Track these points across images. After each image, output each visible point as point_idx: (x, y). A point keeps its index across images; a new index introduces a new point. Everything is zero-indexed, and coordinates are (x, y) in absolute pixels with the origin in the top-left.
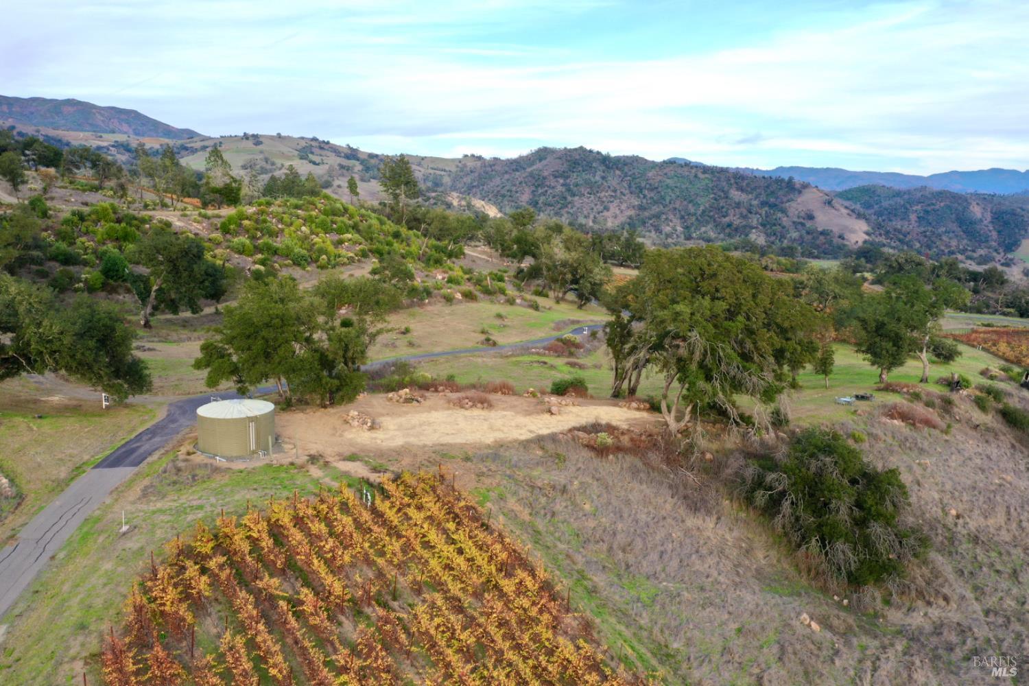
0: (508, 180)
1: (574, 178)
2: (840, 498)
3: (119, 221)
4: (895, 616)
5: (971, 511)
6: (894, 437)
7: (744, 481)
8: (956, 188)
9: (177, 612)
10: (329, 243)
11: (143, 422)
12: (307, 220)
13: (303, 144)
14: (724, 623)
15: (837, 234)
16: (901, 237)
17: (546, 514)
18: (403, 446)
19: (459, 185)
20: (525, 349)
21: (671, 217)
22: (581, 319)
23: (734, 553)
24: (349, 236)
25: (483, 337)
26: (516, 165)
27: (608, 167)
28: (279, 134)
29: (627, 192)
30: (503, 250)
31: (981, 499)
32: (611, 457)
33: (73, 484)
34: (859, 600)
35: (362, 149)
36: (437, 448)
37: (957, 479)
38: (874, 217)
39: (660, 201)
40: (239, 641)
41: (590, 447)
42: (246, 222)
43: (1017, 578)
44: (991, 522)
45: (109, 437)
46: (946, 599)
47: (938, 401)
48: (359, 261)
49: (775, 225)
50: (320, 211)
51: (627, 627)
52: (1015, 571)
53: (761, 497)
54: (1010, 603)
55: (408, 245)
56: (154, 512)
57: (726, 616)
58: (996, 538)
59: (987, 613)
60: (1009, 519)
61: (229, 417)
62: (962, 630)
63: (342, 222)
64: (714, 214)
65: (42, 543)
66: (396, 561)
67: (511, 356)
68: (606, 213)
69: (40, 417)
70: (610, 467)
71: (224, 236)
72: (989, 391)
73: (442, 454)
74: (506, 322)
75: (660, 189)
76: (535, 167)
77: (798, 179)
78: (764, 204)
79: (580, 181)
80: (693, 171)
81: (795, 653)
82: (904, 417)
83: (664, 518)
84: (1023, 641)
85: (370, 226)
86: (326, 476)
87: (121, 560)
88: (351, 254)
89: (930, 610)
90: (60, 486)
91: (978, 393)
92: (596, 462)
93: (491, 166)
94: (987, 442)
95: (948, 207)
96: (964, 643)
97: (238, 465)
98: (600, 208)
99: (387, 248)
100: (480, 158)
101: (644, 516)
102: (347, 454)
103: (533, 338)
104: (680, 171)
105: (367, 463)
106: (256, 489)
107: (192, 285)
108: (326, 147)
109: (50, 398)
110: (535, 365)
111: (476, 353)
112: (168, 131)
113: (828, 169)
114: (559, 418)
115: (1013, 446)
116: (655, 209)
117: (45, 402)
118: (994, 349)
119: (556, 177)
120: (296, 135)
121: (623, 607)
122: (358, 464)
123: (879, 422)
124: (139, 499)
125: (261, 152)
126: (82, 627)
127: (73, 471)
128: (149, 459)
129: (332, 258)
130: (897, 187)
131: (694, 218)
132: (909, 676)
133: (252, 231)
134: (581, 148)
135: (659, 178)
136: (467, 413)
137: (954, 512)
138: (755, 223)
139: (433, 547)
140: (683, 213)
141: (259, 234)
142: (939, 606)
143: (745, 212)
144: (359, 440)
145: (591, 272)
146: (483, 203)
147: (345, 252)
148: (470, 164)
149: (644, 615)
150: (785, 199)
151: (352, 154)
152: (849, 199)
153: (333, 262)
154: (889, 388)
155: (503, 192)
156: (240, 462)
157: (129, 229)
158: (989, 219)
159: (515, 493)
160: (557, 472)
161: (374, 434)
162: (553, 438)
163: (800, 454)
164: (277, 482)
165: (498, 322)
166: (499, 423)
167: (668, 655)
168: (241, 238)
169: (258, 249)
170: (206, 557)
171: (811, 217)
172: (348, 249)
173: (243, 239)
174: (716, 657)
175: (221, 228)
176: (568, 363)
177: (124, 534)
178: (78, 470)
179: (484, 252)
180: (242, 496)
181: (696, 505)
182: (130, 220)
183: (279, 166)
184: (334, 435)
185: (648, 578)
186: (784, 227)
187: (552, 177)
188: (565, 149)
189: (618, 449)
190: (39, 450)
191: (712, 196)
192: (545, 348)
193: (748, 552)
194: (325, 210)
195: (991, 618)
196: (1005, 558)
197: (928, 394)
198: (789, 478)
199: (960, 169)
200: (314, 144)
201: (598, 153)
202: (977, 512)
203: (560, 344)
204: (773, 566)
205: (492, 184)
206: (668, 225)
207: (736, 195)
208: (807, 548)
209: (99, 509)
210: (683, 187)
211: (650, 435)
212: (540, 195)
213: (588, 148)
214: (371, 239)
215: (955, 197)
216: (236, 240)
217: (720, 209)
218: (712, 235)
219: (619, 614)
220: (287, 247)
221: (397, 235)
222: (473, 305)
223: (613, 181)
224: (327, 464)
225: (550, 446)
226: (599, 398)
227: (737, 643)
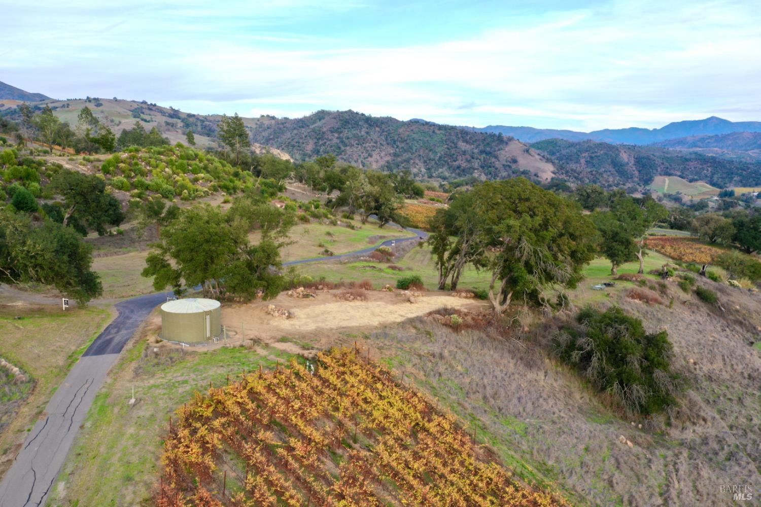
0: (296, 134)
1: (346, 133)
2: (633, 354)
3: (20, 164)
4: (675, 433)
5: (702, 359)
6: (639, 312)
7: (559, 345)
8: (609, 140)
9: (203, 462)
10: (188, 180)
11: (104, 319)
12: (170, 163)
13: (135, 106)
14: (575, 446)
15: (533, 174)
16: (576, 175)
17: (435, 375)
18: (316, 330)
19: (259, 138)
20: (356, 257)
21: (417, 161)
22: (386, 235)
23: (562, 396)
24: (202, 175)
25: (323, 250)
26: (302, 123)
27: (370, 125)
28: (115, 98)
29: (384, 143)
30: (315, 186)
31: (706, 351)
32: (463, 332)
33: (72, 368)
34: (650, 424)
35: (182, 110)
36: (341, 330)
37: (687, 338)
38: (556, 161)
39: (409, 149)
40: (259, 479)
41: (446, 325)
42: (122, 165)
43: (742, 403)
44: (715, 366)
45: (83, 332)
46: (705, 420)
47: (657, 286)
48: (212, 194)
49: (490, 167)
50: (177, 156)
51: (515, 452)
52: (740, 399)
53: (576, 356)
54: (742, 420)
55: (245, 182)
56: (150, 388)
57: (575, 441)
58: (721, 377)
59: (731, 427)
60: (725, 364)
61: (190, 312)
62: (720, 441)
63: (196, 164)
64: (448, 159)
65: (68, 416)
66: (349, 414)
67: (348, 262)
68: (370, 159)
69: (19, 318)
70: (465, 338)
71: (105, 175)
72: (686, 278)
73: (346, 335)
74: (335, 238)
75: (408, 141)
76: (316, 125)
77: (505, 135)
78: (482, 152)
79: (350, 135)
80: (432, 128)
81: (625, 463)
82: (641, 297)
83: (513, 374)
84: (758, 445)
85: (216, 168)
86: (271, 354)
87: (140, 426)
88: (206, 189)
89: (696, 428)
90: (64, 370)
91: (679, 280)
92: (454, 336)
93: (283, 124)
94: (693, 312)
95: (606, 154)
96: (723, 449)
97: (201, 349)
98: (366, 155)
99: (232, 184)
100: (273, 118)
101: (499, 373)
102: (279, 337)
103: (357, 250)
104: (422, 128)
105: (296, 343)
106: (222, 366)
107: (99, 213)
108: (154, 108)
109: (14, 304)
110: (367, 269)
111: (321, 261)
112: (22, 95)
113: (522, 128)
114: (416, 305)
115: (709, 315)
116: (406, 156)
117: (13, 306)
118: (663, 251)
119: (332, 132)
120: (129, 100)
121: (508, 438)
122: (289, 344)
123: (626, 301)
124: (133, 378)
125: (102, 112)
126: (129, 479)
127: (68, 359)
128: (126, 347)
129: (192, 192)
130: (572, 140)
131: (433, 163)
132: (698, 473)
133: (127, 172)
134: (350, 111)
135: (408, 133)
136: (352, 304)
137: (692, 361)
138: (476, 166)
139: (369, 403)
140: (425, 159)
141: (133, 174)
142: (701, 425)
143: (469, 158)
144: (283, 327)
145: (390, 201)
146: (279, 151)
147: (202, 188)
148: (266, 123)
149: (523, 443)
150: (497, 149)
151: (175, 114)
152: (539, 149)
153: (193, 195)
154: (622, 278)
155: (293, 143)
156: (200, 346)
157: (30, 170)
158: (633, 162)
159: (410, 361)
160: (431, 344)
161: (292, 322)
162: (420, 319)
163: (599, 324)
164: (236, 360)
165: (329, 238)
166: (377, 310)
167: (547, 470)
168: (119, 177)
169: (134, 186)
170: (208, 419)
171: (515, 161)
172: (202, 185)
173: (121, 178)
174: (578, 469)
175: (102, 169)
176: (390, 267)
177: (134, 405)
178: (71, 359)
179: (299, 187)
180: (215, 372)
181: (530, 365)
182: (29, 163)
183: (117, 123)
184: (262, 323)
185: (516, 417)
186: (496, 169)
187: (329, 133)
188: (338, 111)
189: (467, 326)
190: (33, 343)
191: (446, 146)
192: (369, 256)
193: (570, 395)
194: (181, 156)
195: (735, 432)
196: (731, 390)
197: (650, 281)
198: (595, 341)
199: (611, 128)
200: (144, 106)
201: (363, 115)
202: (705, 360)
203: (379, 253)
204: (588, 404)
205: (284, 137)
206: (415, 167)
207: (462, 146)
208: (612, 390)
209: (104, 387)
210: (425, 139)
211: (484, 316)
212: (321, 146)
213: (355, 111)
214: (218, 177)
215: (610, 147)
216: (115, 178)
217: (451, 156)
218: (447, 174)
219: (507, 443)
220: (157, 184)
221: (236, 175)
222: (307, 226)
223: (374, 136)
224: (267, 345)
225: (419, 326)
226: (433, 291)
227: (588, 458)
